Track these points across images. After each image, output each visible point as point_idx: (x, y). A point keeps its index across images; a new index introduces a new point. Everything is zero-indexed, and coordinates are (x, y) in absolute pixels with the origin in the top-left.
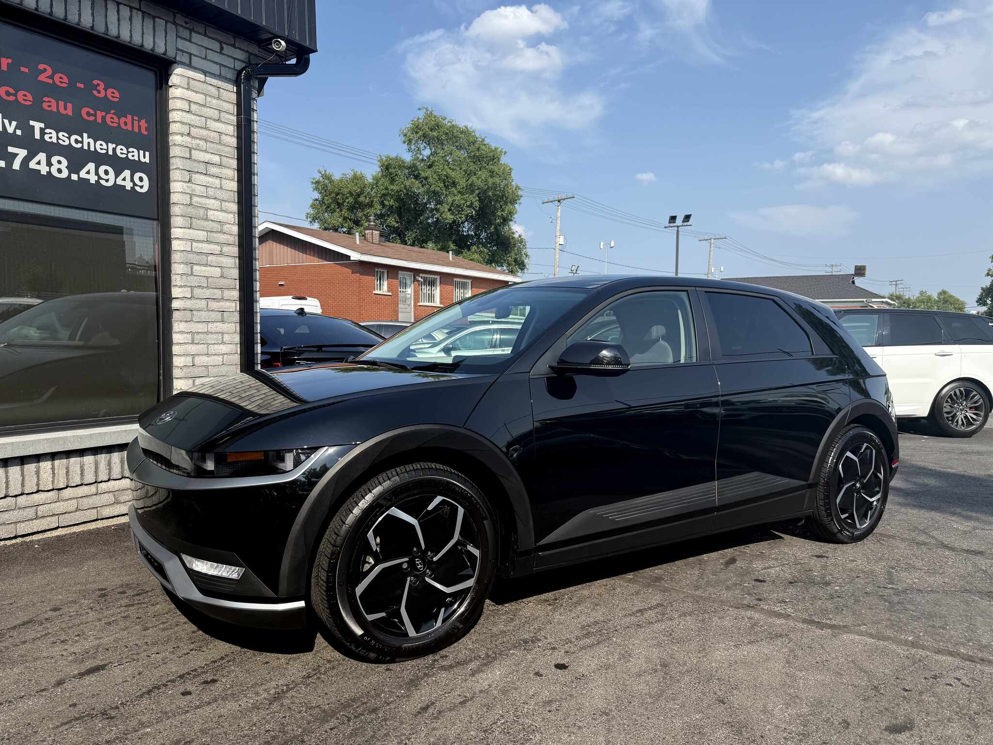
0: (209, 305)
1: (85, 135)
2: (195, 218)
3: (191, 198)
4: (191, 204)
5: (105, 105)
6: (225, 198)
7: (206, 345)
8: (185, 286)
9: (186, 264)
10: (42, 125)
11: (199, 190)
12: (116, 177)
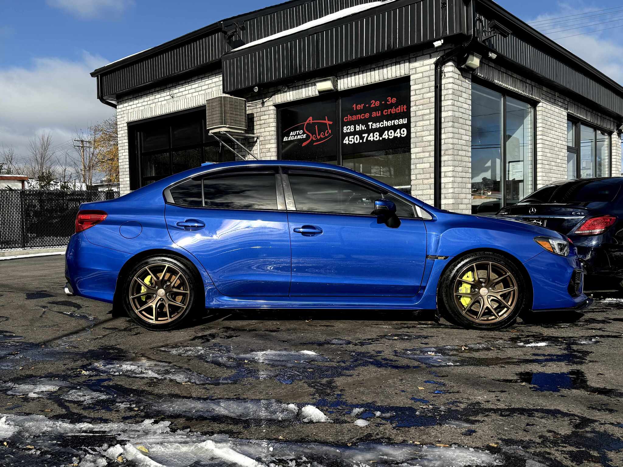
0: (424, 182)
1: (384, 121)
3: (416, 134)
5: (391, 106)
10: (372, 123)
11: (419, 129)
12: (395, 133)
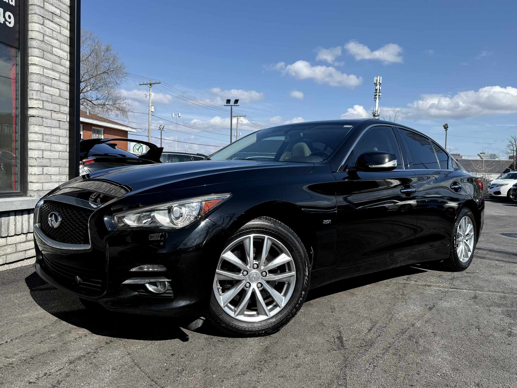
0: (52, 115)
2: (45, 51)
3: (43, 38)
4: (43, 41)
6: (63, 40)
7: (50, 144)
8: (39, 100)
9: (40, 84)
11: (48, 32)
